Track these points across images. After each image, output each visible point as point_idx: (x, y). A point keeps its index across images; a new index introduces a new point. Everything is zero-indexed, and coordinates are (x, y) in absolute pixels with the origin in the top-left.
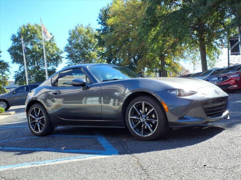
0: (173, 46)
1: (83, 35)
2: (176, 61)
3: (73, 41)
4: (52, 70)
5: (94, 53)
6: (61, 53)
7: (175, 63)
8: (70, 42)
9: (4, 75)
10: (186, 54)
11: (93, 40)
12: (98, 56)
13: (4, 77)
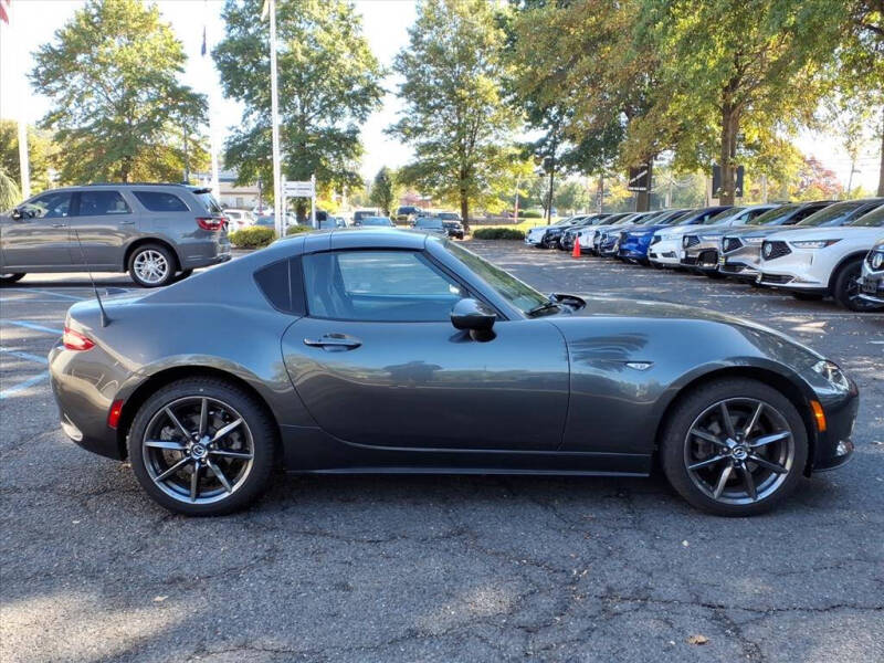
0: (777, 73)
1: (462, 14)
2: (781, 134)
3: (426, 38)
4: (348, 132)
5: (489, 85)
6: (385, 73)
7: (781, 144)
8: (416, 40)
9: (194, 136)
10: (821, 111)
11: (491, 37)
12: (502, 95)
13: (195, 143)
